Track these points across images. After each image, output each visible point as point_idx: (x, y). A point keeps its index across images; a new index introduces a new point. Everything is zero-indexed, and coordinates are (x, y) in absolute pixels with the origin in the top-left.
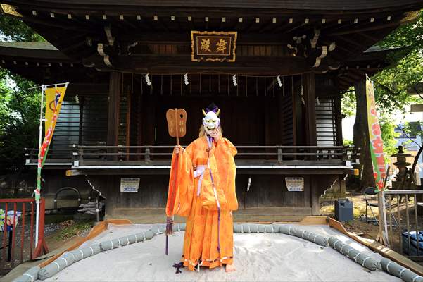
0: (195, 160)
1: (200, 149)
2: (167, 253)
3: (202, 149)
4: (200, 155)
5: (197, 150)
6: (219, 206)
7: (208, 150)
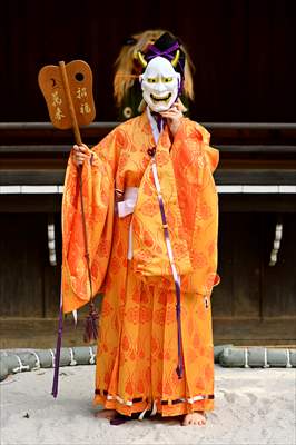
0: (121, 174)
1: (133, 149)
2: (55, 393)
3: (139, 147)
4: (133, 163)
5: (127, 151)
6: (176, 278)
7: (152, 152)
